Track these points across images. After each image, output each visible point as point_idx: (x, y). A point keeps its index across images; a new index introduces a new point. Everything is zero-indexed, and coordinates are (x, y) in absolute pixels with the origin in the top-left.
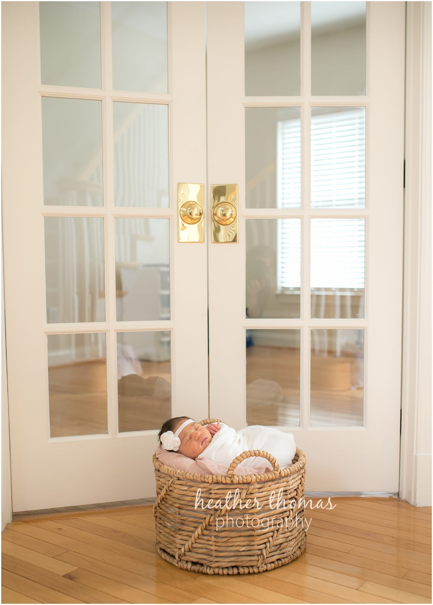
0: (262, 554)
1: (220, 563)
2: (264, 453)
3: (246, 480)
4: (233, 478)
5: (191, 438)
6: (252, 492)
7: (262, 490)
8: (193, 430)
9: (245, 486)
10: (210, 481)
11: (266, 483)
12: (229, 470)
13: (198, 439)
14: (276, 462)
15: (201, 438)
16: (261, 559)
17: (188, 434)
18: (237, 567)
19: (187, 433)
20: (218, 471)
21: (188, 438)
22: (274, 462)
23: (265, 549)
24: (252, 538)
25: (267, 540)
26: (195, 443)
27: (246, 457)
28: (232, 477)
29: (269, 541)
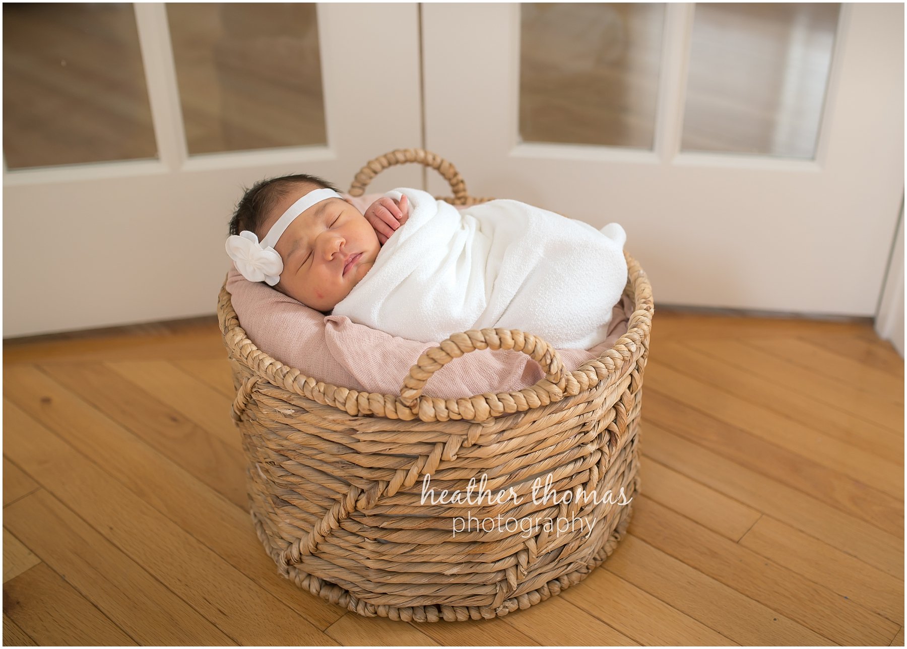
0: (505, 580)
1: (391, 597)
2: (516, 337)
3: (460, 414)
4: (418, 407)
5: (311, 252)
6: (480, 442)
7: (507, 435)
8: (320, 229)
9: (457, 429)
10: (351, 408)
11: (523, 415)
12: (406, 387)
13: (331, 258)
14: (555, 360)
15: (342, 257)
16: (503, 592)
17: (305, 242)
18: (439, 607)
19: (301, 239)
20: (378, 378)
21: (302, 252)
22: (549, 361)
23: (514, 569)
24: (480, 549)
25: (521, 547)
26: (323, 270)
27: (458, 352)
28: (415, 406)
29: (526, 550)
